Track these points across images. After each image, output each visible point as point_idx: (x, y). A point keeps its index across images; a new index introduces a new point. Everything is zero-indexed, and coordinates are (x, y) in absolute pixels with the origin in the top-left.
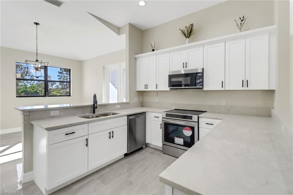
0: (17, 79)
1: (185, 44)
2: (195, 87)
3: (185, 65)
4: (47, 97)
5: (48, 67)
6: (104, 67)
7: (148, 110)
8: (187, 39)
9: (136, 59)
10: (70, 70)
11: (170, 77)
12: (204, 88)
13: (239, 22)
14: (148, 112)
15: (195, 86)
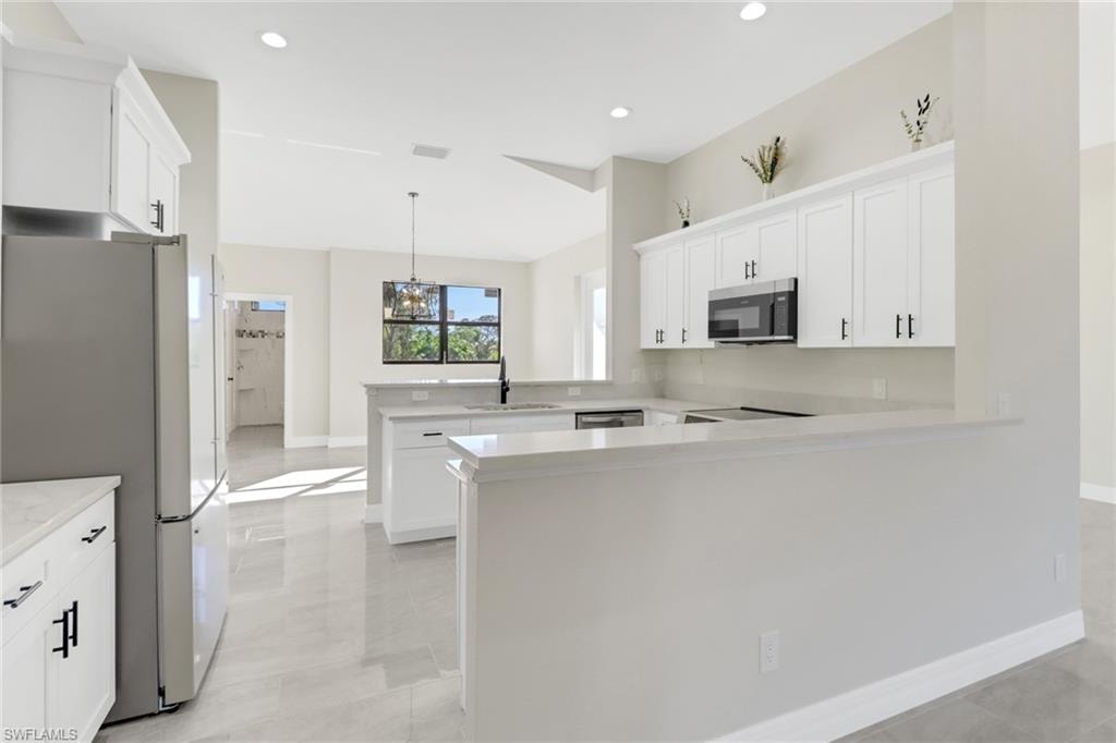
0: (385, 322)
1: (760, 200)
2: (771, 338)
3: (751, 269)
4: (445, 365)
5: (449, 289)
6: (578, 279)
7: (651, 406)
8: (766, 185)
9: (639, 256)
10: (500, 290)
11: (714, 306)
12: (799, 340)
13: (913, 115)
14: (648, 409)
15: (772, 333)
